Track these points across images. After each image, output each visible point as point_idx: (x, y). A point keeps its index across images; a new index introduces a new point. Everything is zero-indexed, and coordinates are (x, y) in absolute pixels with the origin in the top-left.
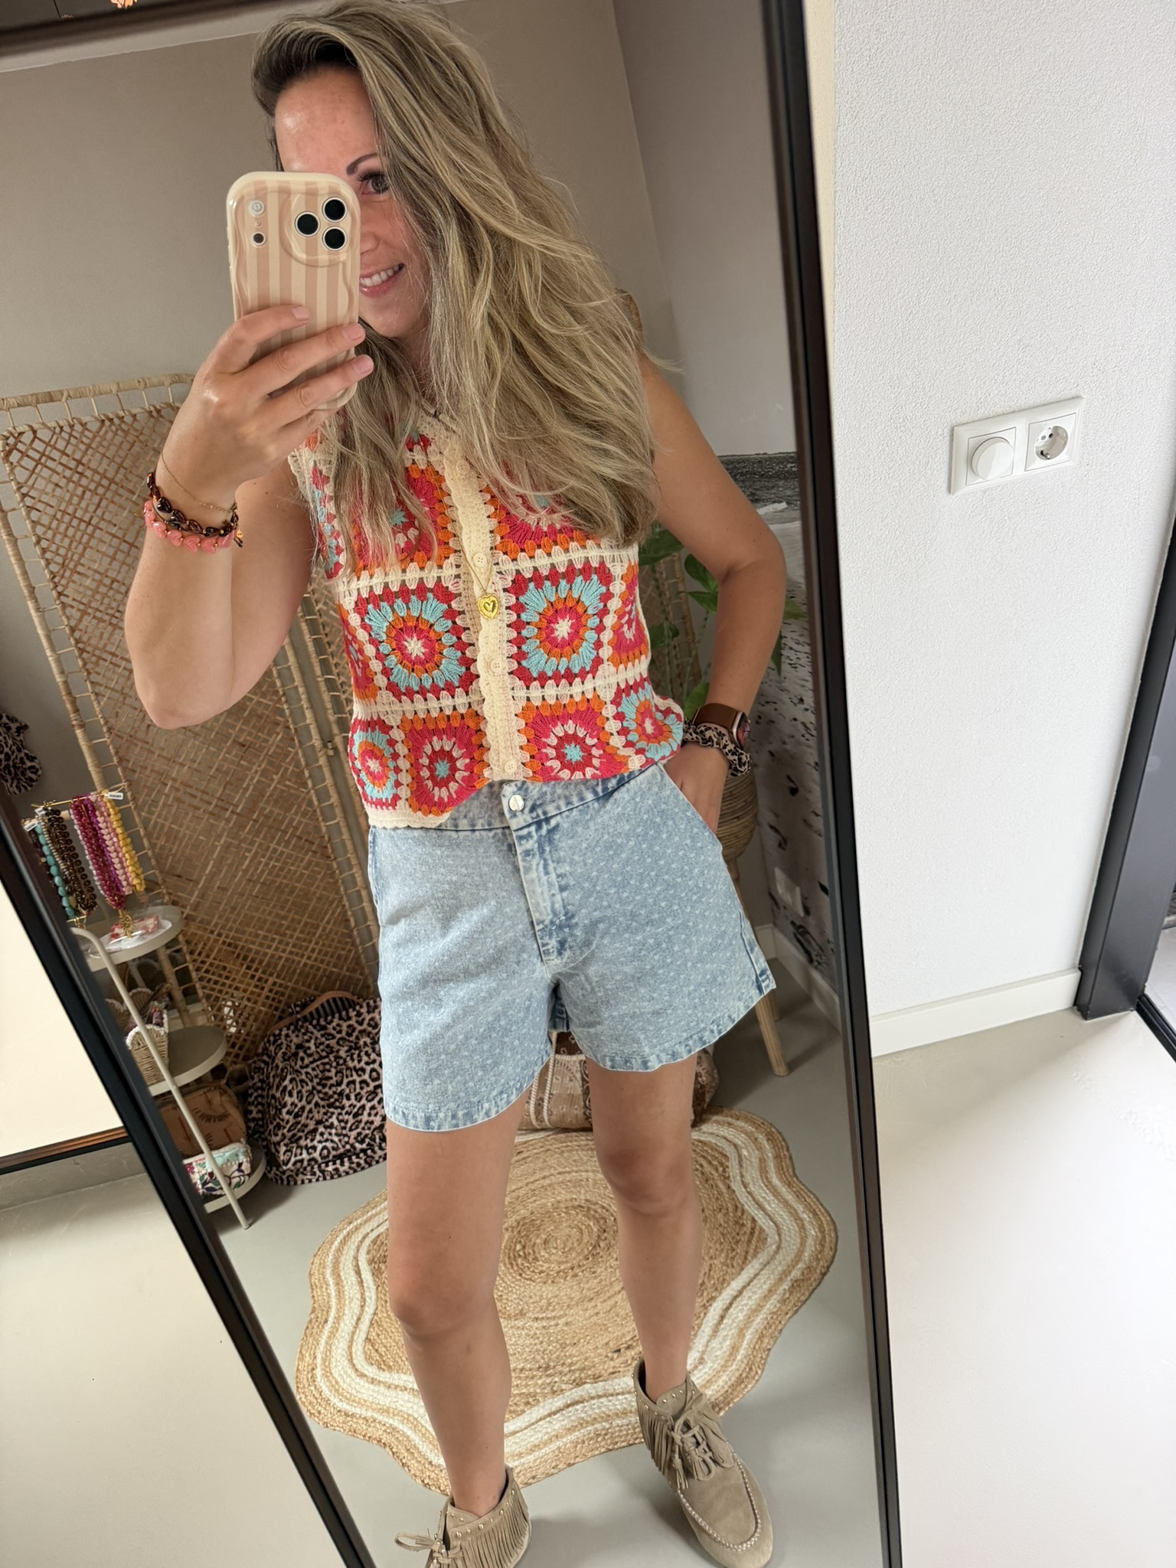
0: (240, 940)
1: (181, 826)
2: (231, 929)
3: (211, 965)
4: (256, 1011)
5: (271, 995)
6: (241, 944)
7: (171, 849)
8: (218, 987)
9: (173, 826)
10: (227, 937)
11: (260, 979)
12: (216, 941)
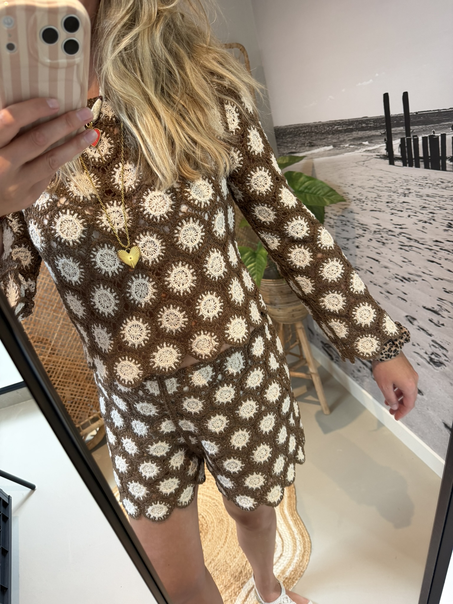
0: (73, 368)
1: (40, 318)
2: (68, 364)
3: (60, 381)
4: (82, 400)
5: (89, 392)
6: (73, 370)
7: (36, 330)
8: (64, 391)
9: (37, 318)
10: (66, 367)
11: (83, 386)
12: (62, 370)
